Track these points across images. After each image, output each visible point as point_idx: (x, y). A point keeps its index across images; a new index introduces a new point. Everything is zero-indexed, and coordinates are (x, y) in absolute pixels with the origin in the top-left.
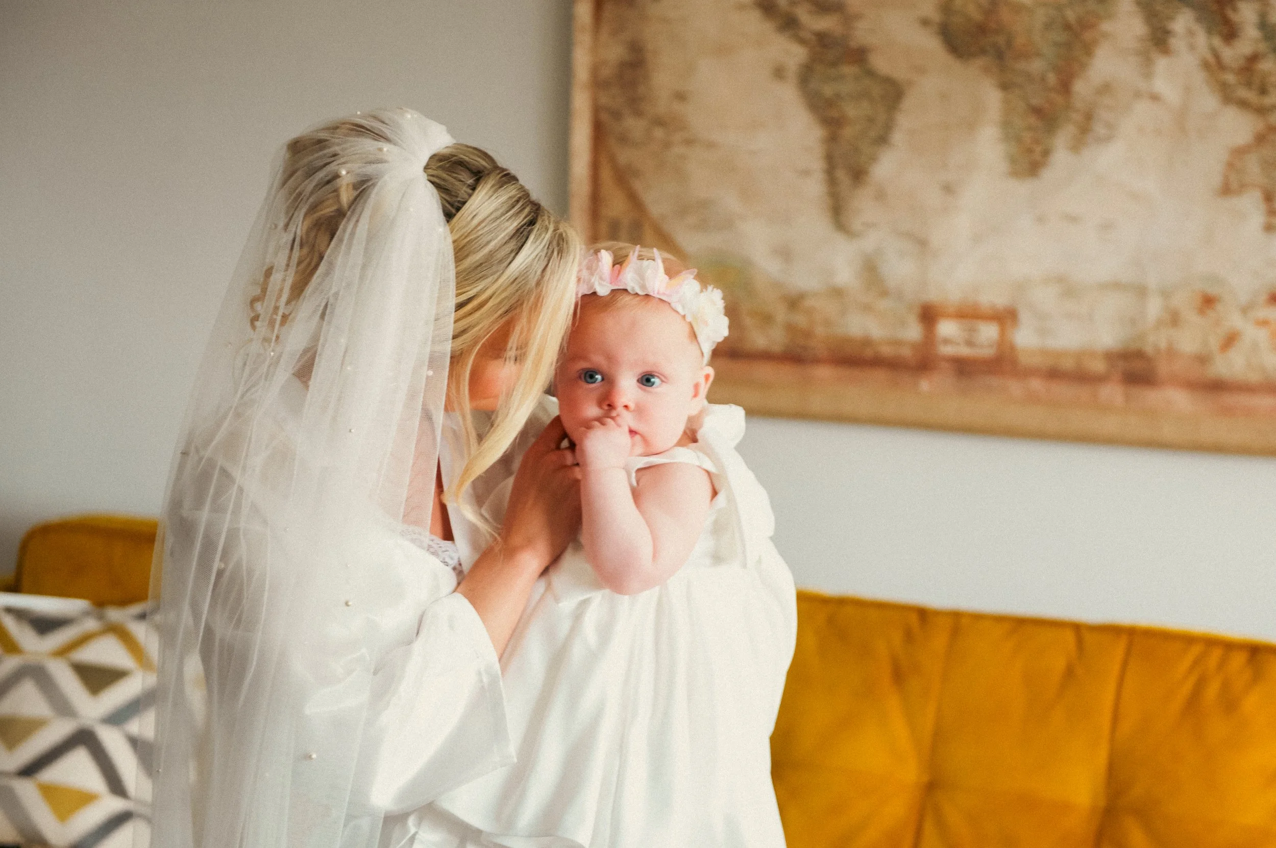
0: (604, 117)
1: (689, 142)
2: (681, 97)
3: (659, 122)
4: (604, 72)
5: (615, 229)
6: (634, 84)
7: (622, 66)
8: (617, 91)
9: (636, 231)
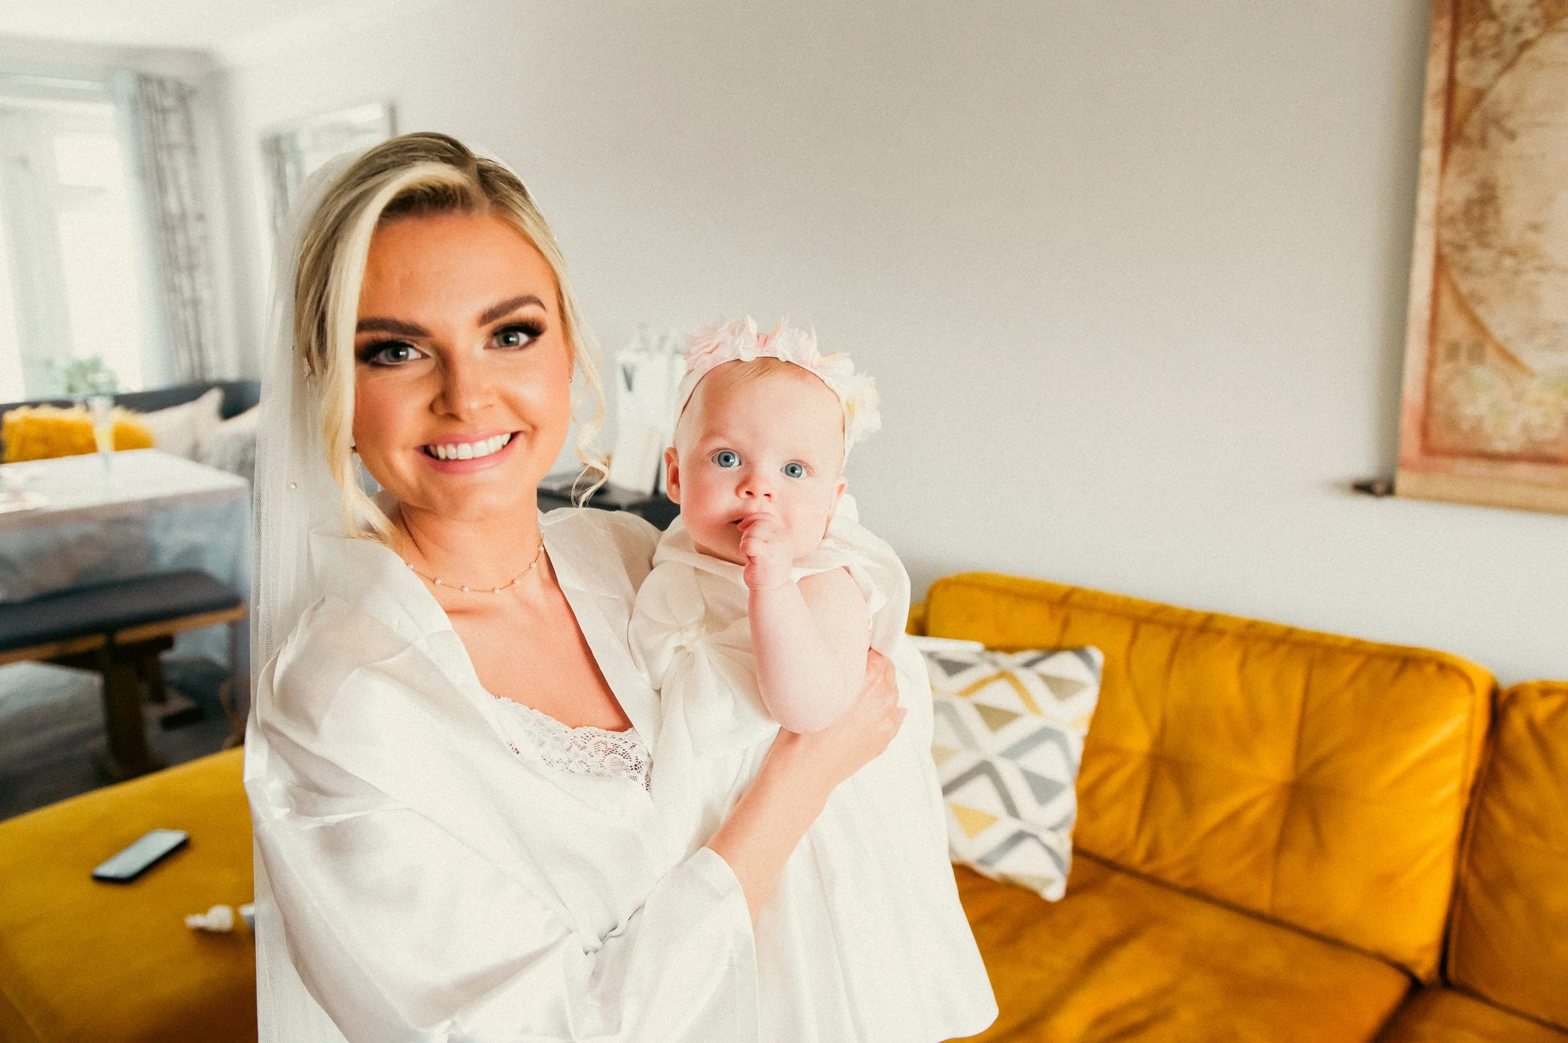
0: (1446, 250)
1: (1542, 269)
2: (1535, 227)
3: (1511, 253)
4: (1450, 210)
5: (1453, 351)
6: (1483, 218)
7: (1470, 203)
8: (1461, 226)
9: (1477, 353)
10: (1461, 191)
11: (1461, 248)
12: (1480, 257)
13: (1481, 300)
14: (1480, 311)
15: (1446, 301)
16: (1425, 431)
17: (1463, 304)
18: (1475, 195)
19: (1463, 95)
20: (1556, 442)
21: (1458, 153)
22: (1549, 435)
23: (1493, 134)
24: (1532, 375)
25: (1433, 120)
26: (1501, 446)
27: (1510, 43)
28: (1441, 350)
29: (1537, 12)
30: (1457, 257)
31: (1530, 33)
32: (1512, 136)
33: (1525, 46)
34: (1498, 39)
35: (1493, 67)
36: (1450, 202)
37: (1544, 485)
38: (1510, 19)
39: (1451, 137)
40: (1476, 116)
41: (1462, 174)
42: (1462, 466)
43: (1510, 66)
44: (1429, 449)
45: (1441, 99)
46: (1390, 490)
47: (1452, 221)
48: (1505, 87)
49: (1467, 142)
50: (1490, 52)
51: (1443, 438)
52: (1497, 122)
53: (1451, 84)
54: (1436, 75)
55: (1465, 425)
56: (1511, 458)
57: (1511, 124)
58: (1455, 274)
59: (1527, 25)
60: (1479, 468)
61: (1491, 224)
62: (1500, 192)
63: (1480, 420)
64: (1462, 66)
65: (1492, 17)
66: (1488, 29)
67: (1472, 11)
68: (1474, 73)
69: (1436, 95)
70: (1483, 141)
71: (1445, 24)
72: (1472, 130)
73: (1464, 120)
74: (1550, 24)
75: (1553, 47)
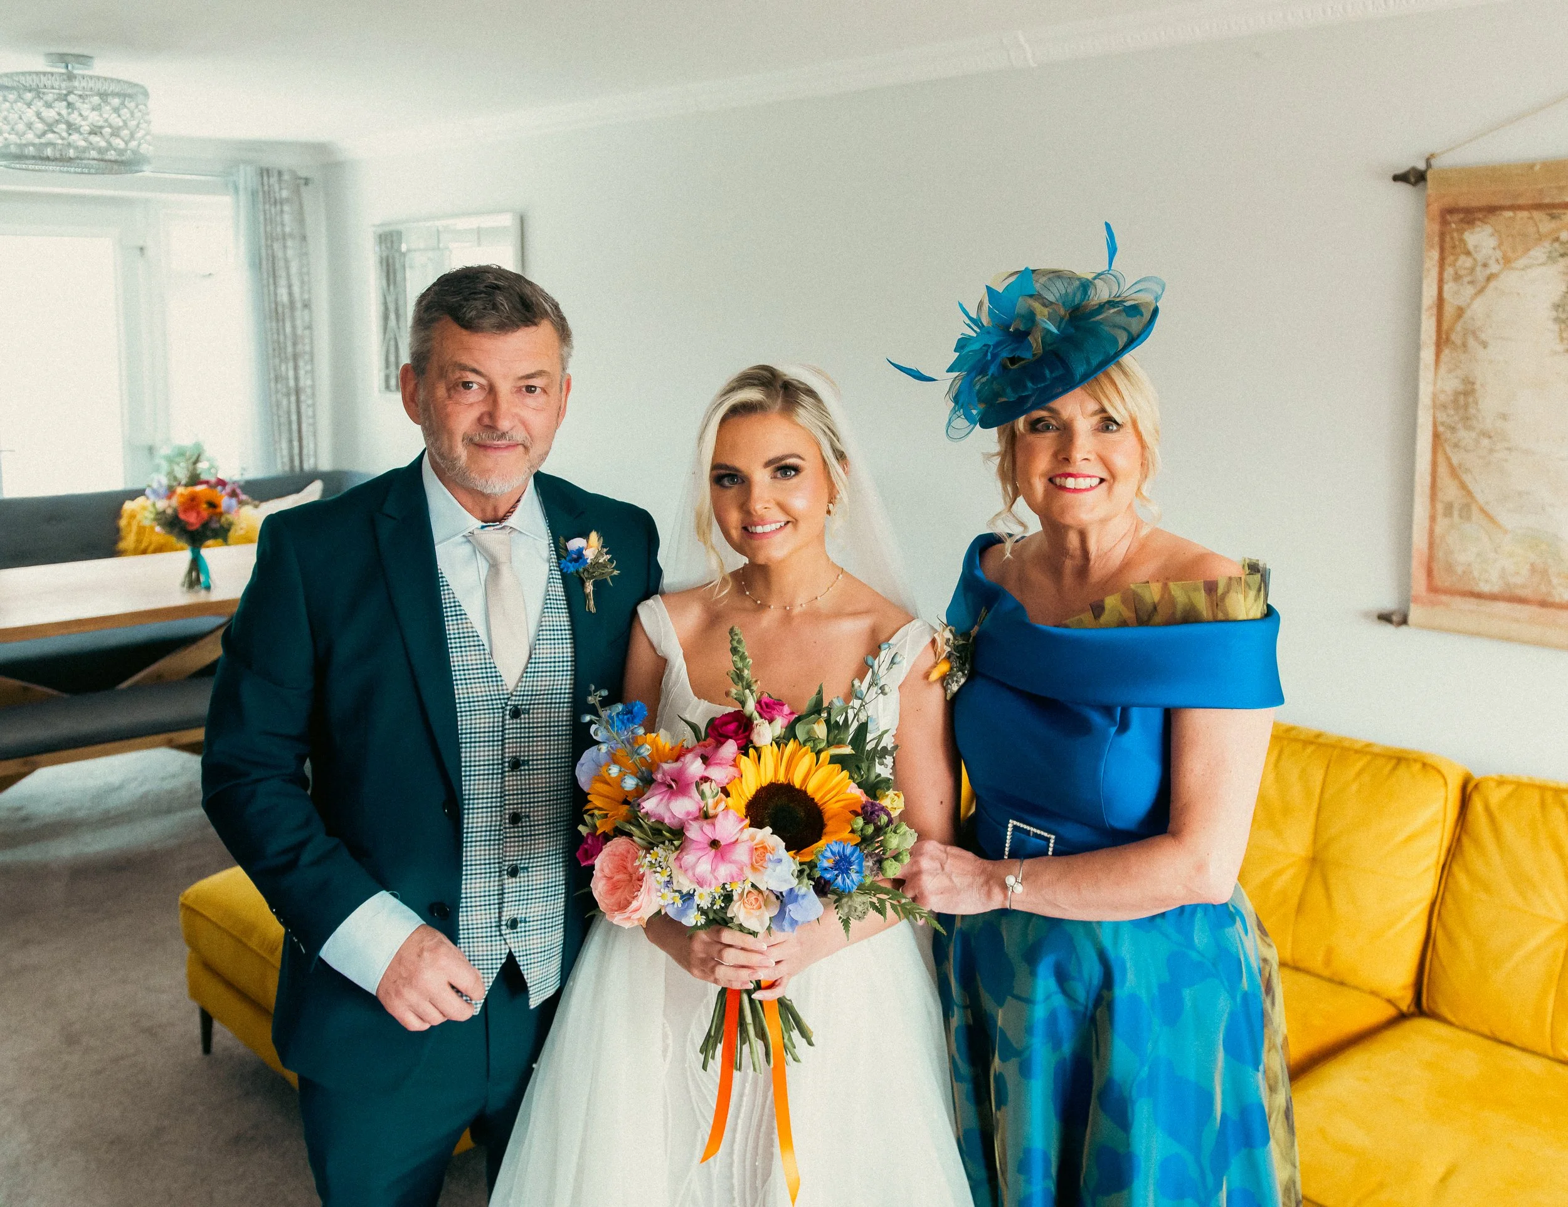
0: (1441, 429)
1: (1509, 449)
2: (1504, 417)
3: (1487, 435)
4: (1442, 398)
5: (1448, 509)
6: (1466, 406)
7: (1457, 394)
8: (1452, 412)
9: (1466, 511)
10: (1451, 384)
11: (1453, 429)
12: (1466, 436)
13: (1467, 470)
14: (1467, 478)
15: (1443, 470)
16: (1430, 573)
17: (1454, 472)
18: (1461, 387)
19: (1449, 311)
20: (1523, 586)
21: (1446, 351)
22: (1518, 580)
23: (1471, 342)
24: (1506, 532)
25: (1428, 327)
26: (1485, 588)
27: (1481, 274)
28: (1440, 507)
29: (1499, 254)
30: (1448, 435)
31: (1494, 268)
32: (1485, 345)
33: (1489, 278)
35: (1470, 290)
36: (1443, 391)
37: (1517, 620)
38: (1480, 257)
39: (1442, 341)
40: (1459, 327)
41: (1450, 371)
42: (1459, 602)
43: (1481, 291)
44: (1433, 589)
45: (1435, 311)
46: (1404, 621)
47: (1444, 407)
48: (1478, 308)
49: (1453, 346)
50: (1469, 279)
51: (1443, 579)
52: (1474, 333)
53: (1440, 300)
54: (1429, 293)
55: (1459, 570)
56: (1493, 597)
57: (1483, 336)
58: (1448, 449)
59: (1492, 262)
60: (1470, 604)
61: (1472, 411)
62: (1477, 386)
63: (1469, 565)
64: (1446, 288)
65: (1468, 253)
66: (1464, 262)
67: (1454, 247)
68: (1456, 294)
69: (1430, 308)
70: (1464, 345)
71: (1435, 254)
72: (1456, 338)
73: (1451, 329)
74: (1507, 261)
75: (1510, 280)
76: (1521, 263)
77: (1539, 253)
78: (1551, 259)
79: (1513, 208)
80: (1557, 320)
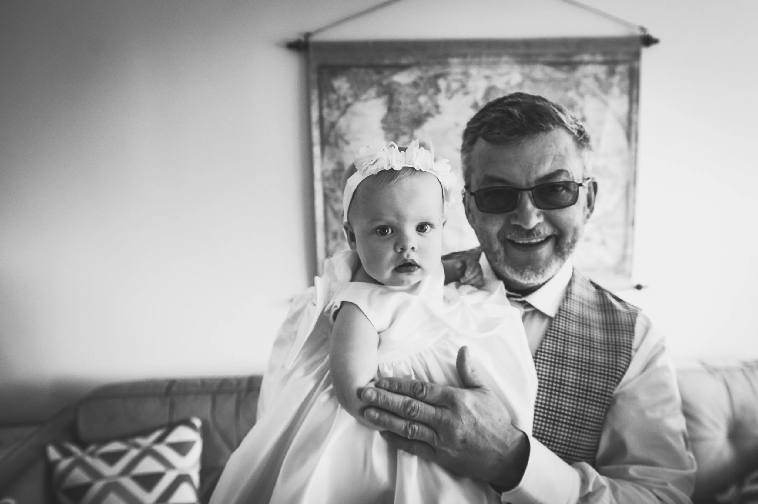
4: (327, 174)
5: (335, 235)
7: (334, 171)
8: (332, 181)
10: (331, 166)
11: (333, 191)
15: (330, 213)
17: (336, 215)
18: (336, 167)
19: (327, 124)
21: (327, 149)
23: (341, 143)
25: (316, 134)
28: (330, 236)
29: (351, 92)
30: (331, 194)
31: (350, 100)
32: (347, 143)
33: (348, 106)
34: (337, 101)
35: (337, 113)
36: (327, 170)
38: (341, 93)
39: (324, 142)
40: (333, 134)
41: (330, 159)
43: (343, 113)
45: (318, 125)
48: (342, 123)
49: (330, 145)
50: (335, 106)
52: (341, 137)
53: (321, 119)
54: (315, 115)
57: (347, 138)
58: (333, 203)
59: (348, 97)
64: (326, 111)
65: (335, 92)
66: (333, 97)
68: (330, 114)
69: (316, 123)
70: (337, 145)
71: (316, 92)
72: (332, 139)
73: (328, 135)
74: (356, 97)
75: (358, 107)
76: (364, 97)
77: (372, 92)
78: (379, 95)
79: (358, 66)
80: (384, 129)
